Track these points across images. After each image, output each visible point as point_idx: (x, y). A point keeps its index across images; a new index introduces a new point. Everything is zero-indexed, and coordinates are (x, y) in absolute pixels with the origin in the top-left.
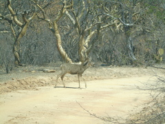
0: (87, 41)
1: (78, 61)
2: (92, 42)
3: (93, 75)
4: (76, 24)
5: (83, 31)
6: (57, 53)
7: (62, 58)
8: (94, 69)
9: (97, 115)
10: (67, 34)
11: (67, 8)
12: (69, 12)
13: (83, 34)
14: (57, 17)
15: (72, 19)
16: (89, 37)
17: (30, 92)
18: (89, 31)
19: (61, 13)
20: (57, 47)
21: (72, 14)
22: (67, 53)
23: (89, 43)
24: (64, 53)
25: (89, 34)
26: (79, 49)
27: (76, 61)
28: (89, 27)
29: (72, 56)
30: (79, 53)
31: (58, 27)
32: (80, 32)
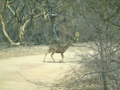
0: (23, 27)
1: (17, 42)
2: (27, 28)
3: (28, 52)
4: (16, 15)
5: (21, 20)
6: (2, 36)
7: (6, 40)
8: (28, 47)
9: (31, 81)
10: (9, 23)
11: (9, 4)
12: (10, 6)
13: (21, 22)
14: (2, 10)
15: (13, 12)
16: (25, 25)
18: (25, 20)
19: (5, 7)
20: (2, 32)
21: (13, 7)
22: (9, 36)
23: (25, 29)
24: (7, 36)
25: (25, 22)
26: (18, 33)
27: (15, 42)
28: (25, 17)
29: (13, 38)
30: (18, 36)
31: (3, 17)
32: (18, 20)
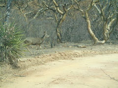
0: (109, 26)
1: (102, 40)
2: (113, 27)
3: (113, 50)
4: (102, 13)
5: (107, 18)
6: (87, 34)
7: (91, 37)
8: (113, 45)
10: (95, 21)
11: (95, 2)
12: (96, 5)
13: (106, 21)
14: (88, 9)
15: (99, 10)
16: (110, 23)
17: (68, 61)
18: (110, 18)
19: (91, 5)
20: (88, 29)
21: (99, 6)
22: (95, 34)
23: (110, 27)
24: (93, 34)
25: (111, 21)
26: (104, 32)
27: (101, 40)
28: (110, 16)
29: (99, 36)
30: (104, 35)
31: (89, 15)
32: (104, 19)
